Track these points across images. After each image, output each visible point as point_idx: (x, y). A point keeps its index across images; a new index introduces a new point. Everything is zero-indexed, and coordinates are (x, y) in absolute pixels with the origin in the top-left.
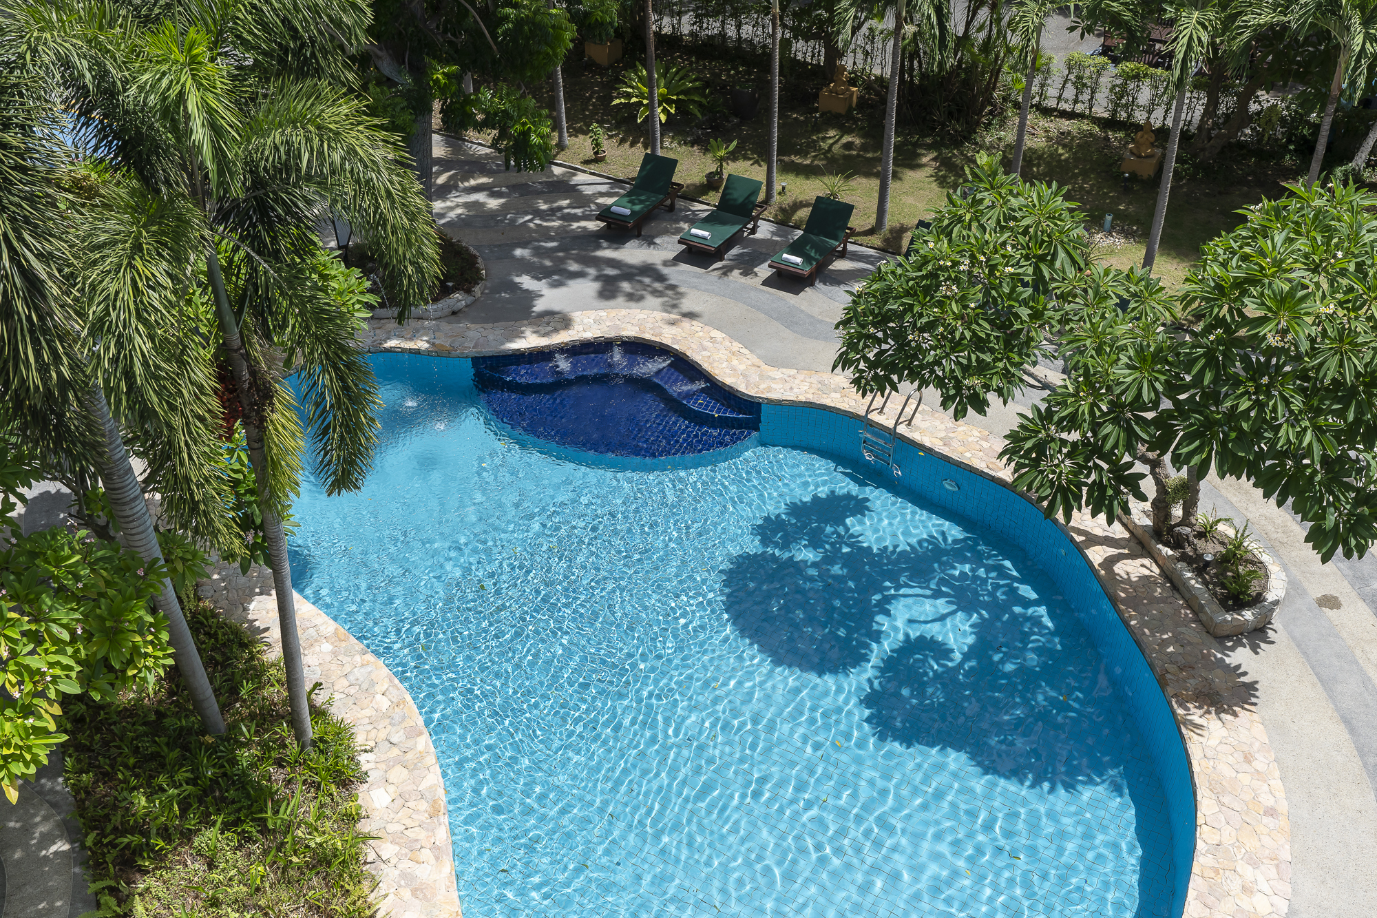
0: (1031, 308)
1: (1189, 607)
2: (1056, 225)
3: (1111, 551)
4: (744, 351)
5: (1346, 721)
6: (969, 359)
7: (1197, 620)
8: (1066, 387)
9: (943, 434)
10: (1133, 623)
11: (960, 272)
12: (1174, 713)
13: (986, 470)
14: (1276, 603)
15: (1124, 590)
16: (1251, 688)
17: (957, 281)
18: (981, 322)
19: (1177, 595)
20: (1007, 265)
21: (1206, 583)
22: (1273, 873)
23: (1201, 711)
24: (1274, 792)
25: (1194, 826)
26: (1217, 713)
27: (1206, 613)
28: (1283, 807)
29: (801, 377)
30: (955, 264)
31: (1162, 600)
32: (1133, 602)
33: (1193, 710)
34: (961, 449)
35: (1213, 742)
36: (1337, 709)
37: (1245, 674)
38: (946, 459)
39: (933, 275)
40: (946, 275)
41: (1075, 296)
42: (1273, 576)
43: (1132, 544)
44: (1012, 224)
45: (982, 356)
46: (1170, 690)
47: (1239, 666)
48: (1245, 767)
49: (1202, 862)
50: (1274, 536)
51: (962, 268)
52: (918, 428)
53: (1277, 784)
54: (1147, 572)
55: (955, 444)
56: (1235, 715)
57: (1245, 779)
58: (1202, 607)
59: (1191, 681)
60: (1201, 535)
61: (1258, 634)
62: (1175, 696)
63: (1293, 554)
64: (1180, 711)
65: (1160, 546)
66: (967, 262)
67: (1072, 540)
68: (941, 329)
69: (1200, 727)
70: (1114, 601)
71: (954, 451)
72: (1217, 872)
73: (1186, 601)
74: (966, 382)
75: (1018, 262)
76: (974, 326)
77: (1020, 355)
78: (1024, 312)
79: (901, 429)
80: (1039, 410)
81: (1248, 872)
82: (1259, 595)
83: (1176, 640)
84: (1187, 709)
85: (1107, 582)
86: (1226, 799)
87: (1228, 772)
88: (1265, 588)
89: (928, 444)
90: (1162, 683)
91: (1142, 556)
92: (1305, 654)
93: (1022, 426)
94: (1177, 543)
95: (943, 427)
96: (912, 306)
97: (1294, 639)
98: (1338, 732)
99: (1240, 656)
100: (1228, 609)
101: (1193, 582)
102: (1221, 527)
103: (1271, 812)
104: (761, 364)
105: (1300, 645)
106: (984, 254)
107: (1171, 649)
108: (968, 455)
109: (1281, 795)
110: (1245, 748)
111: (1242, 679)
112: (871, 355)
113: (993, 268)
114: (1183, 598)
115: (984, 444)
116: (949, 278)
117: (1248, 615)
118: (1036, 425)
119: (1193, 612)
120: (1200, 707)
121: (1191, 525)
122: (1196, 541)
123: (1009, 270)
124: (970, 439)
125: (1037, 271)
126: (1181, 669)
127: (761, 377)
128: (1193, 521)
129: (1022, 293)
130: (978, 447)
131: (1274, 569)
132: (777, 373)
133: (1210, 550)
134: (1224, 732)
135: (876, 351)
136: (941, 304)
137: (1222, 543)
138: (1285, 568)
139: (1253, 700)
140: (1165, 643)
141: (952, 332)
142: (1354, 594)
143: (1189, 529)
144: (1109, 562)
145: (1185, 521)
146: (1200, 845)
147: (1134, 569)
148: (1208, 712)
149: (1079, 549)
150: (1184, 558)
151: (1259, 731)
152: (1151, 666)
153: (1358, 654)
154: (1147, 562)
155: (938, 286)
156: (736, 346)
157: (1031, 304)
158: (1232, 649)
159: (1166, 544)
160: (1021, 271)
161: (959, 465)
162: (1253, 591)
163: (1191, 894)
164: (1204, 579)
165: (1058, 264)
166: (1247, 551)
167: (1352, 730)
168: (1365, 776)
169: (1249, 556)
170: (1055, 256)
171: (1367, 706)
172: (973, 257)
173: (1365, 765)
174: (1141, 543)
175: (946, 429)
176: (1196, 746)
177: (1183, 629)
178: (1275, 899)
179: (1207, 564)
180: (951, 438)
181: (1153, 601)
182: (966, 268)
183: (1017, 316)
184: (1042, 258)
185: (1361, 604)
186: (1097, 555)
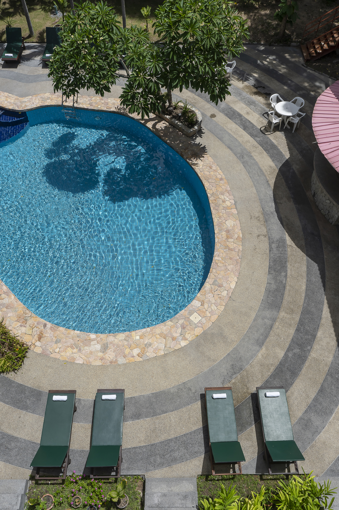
0: (112, 50)
1: (180, 131)
2: (109, 17)
3: (153, 122)
4: (10, 95)
5: (229, 148)
6: (100, 74)
7: (183, 134)
8: (133, 74)
9: (89, 102)
10: (168, 141)
11: (86, 44)
12: (188, 163)
13: (107, 110)
14: (201, 121)
15: (162, 133)
16: (204, 147)
17: (86, 48)
18: (99, 60)
19: (176, 129)
20: (100, 37)
21: (182, 122)
22: (228, 195)
23: (195, 160)
24: (220, 174)
25: (205, 191)
26: (199, 158)
27: (185, 131)
28: (224, 177)
29: (34, 98)
30: (83, 41)
31: (172, 132)
32: (165, 135)
33: (193, 160)
34: (96, 105)
35: (201, 167)
36: (226, 145)
37: (201, 145)
38: (93, 110)
39: (77, 48)
40: (81, 46)
41: (119, 41)
42: (197, 114)
43: (158, 118)
44: (95, 21)
45: (103, 72)
46: (185, 157)
47: (199, 143)
48: (211, 170)
49: (211, 199)
50: (192, 101)
51: (86, 42)
52: (80, 103)
53: (220, 171)
54: (165, 125)
55: (94, 104)
56: (203, 157)
57: (212, 173)
58: (183, 130)
59: (189, 152)
60: (175, 108)
61: (200, 132)
62: (187, 158)
63: (199, 105)
64: (190, 162)
65: (165, 116)
66: (87, 39)
67: (141, 123)
68: (88, 67)
69: (196, 164)
70: (160, 137)
71: (95, 107)
72: (215, 200)
73: (178, 130)
74: (102, 83)
75: (103, 35)
76: (98, 62)
77: (114, 68)
78: (111, 52)
79: (76, 105)
80: (127, 85)
81: (222, 197)
82: (197, 120)
83: (181, 142)
84: (192, 160)
85: (156, 132)
86: (210, 181)
87: (208, 173)
88: (197, 118)
89: (86, 107)
90: (182, 156)
91: (162, 121)
92: (212, 133)
93: (124, 92)
94: (170, 113)
95: (87, 100)
96: (75, 61)
97: (208, 130)
98: (228, 151)
99: (198, 140)
100: (190, 128)
101: (179, 123)
102: (179, 104)
103: (221, 179)
104: (18, 98)
105: (210, 131)
106: (91, 35)
107: (181, 145)
108: (99, 107)
109: (222, 174)
110: (209, 165)
111: (201, 146)
112: (66, 83)
113: (96, 39)
114: (178, 129)
115: (103, 101)
116: (83, 47)
117: (196, 127)
118: (128, 90)
119: (182, 132)
120: (194, 159)
121: (172, 106)
122: (174, 111)
123: (101, 38)
124: (98, 101)
125: (110, 36)
126: (185, 150)
127: (21, 102)
128: (172, 105)
129: (108, 46)
130: (101, 103)
131: (197, 111)
132: (26, 99)
133: (179, 112)
134: (202, 163)
135: (67, 81)
136: (84, 58)
137: (181, 109)
138: (199, 111)
139: (206, 151)
140: (178, 144)
141: (91, 66)
142: (218, 111)
143: (172, 108)
144: (154, 126)
145: (170, 106)
146: (209, 195)
147: (161, 125)
148: (197, 159)
149: (144, 125)
150: (174, 117)
151: (210, 159)
152: (177, 152)
153: (225, 128)
154: (163, 122)
155: (81, 51)
156: (6, 94)
157: (111, 49)
158: (195, 139)
159: (167, 115)
160: (104, 38)
161: (98, 111)
162: (195, 120)
163: (212, 208)
164: (181, 121)
165: (115, 32)
166: (188, 109)
167: (231, 149)
168: (238, 160)
169: (189, 110)
170: (112, 29)
171: (232, 141)
172: (88, 37)
173: (237, 157)
174: (160, 117)
175: (89, 100)
176: (197, 169)
177: (180, 138)
178: (231, 201)
179: (180, 116)
180: (92, 103)
181: (170, 133)
182: (87, 42)
183: (109, 54)
184: (109, 31)
185: (221, 113)
186: (150, 125)
